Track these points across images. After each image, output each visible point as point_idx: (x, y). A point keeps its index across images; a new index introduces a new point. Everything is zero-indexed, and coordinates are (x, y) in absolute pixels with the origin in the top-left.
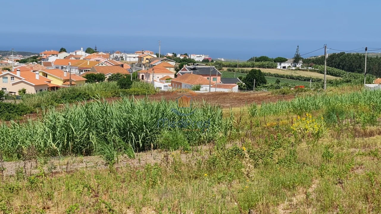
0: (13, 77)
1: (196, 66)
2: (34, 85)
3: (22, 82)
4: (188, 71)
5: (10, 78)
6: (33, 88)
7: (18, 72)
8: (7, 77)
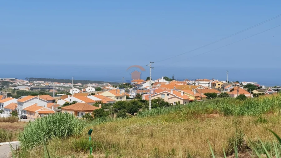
0: (168, 94)
1: (279, 88)
2: (183, 99)
3: (175, 97)
4: (273, 91)
5: (167, 95)
6: (182, 101)
7: (172, 91)
8: (164, 95)
